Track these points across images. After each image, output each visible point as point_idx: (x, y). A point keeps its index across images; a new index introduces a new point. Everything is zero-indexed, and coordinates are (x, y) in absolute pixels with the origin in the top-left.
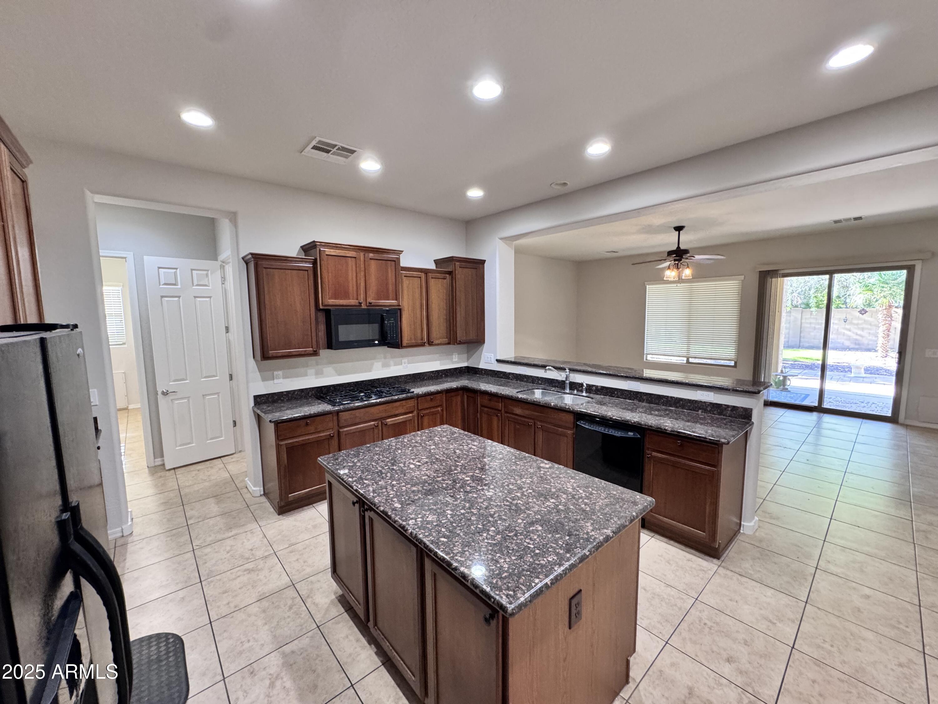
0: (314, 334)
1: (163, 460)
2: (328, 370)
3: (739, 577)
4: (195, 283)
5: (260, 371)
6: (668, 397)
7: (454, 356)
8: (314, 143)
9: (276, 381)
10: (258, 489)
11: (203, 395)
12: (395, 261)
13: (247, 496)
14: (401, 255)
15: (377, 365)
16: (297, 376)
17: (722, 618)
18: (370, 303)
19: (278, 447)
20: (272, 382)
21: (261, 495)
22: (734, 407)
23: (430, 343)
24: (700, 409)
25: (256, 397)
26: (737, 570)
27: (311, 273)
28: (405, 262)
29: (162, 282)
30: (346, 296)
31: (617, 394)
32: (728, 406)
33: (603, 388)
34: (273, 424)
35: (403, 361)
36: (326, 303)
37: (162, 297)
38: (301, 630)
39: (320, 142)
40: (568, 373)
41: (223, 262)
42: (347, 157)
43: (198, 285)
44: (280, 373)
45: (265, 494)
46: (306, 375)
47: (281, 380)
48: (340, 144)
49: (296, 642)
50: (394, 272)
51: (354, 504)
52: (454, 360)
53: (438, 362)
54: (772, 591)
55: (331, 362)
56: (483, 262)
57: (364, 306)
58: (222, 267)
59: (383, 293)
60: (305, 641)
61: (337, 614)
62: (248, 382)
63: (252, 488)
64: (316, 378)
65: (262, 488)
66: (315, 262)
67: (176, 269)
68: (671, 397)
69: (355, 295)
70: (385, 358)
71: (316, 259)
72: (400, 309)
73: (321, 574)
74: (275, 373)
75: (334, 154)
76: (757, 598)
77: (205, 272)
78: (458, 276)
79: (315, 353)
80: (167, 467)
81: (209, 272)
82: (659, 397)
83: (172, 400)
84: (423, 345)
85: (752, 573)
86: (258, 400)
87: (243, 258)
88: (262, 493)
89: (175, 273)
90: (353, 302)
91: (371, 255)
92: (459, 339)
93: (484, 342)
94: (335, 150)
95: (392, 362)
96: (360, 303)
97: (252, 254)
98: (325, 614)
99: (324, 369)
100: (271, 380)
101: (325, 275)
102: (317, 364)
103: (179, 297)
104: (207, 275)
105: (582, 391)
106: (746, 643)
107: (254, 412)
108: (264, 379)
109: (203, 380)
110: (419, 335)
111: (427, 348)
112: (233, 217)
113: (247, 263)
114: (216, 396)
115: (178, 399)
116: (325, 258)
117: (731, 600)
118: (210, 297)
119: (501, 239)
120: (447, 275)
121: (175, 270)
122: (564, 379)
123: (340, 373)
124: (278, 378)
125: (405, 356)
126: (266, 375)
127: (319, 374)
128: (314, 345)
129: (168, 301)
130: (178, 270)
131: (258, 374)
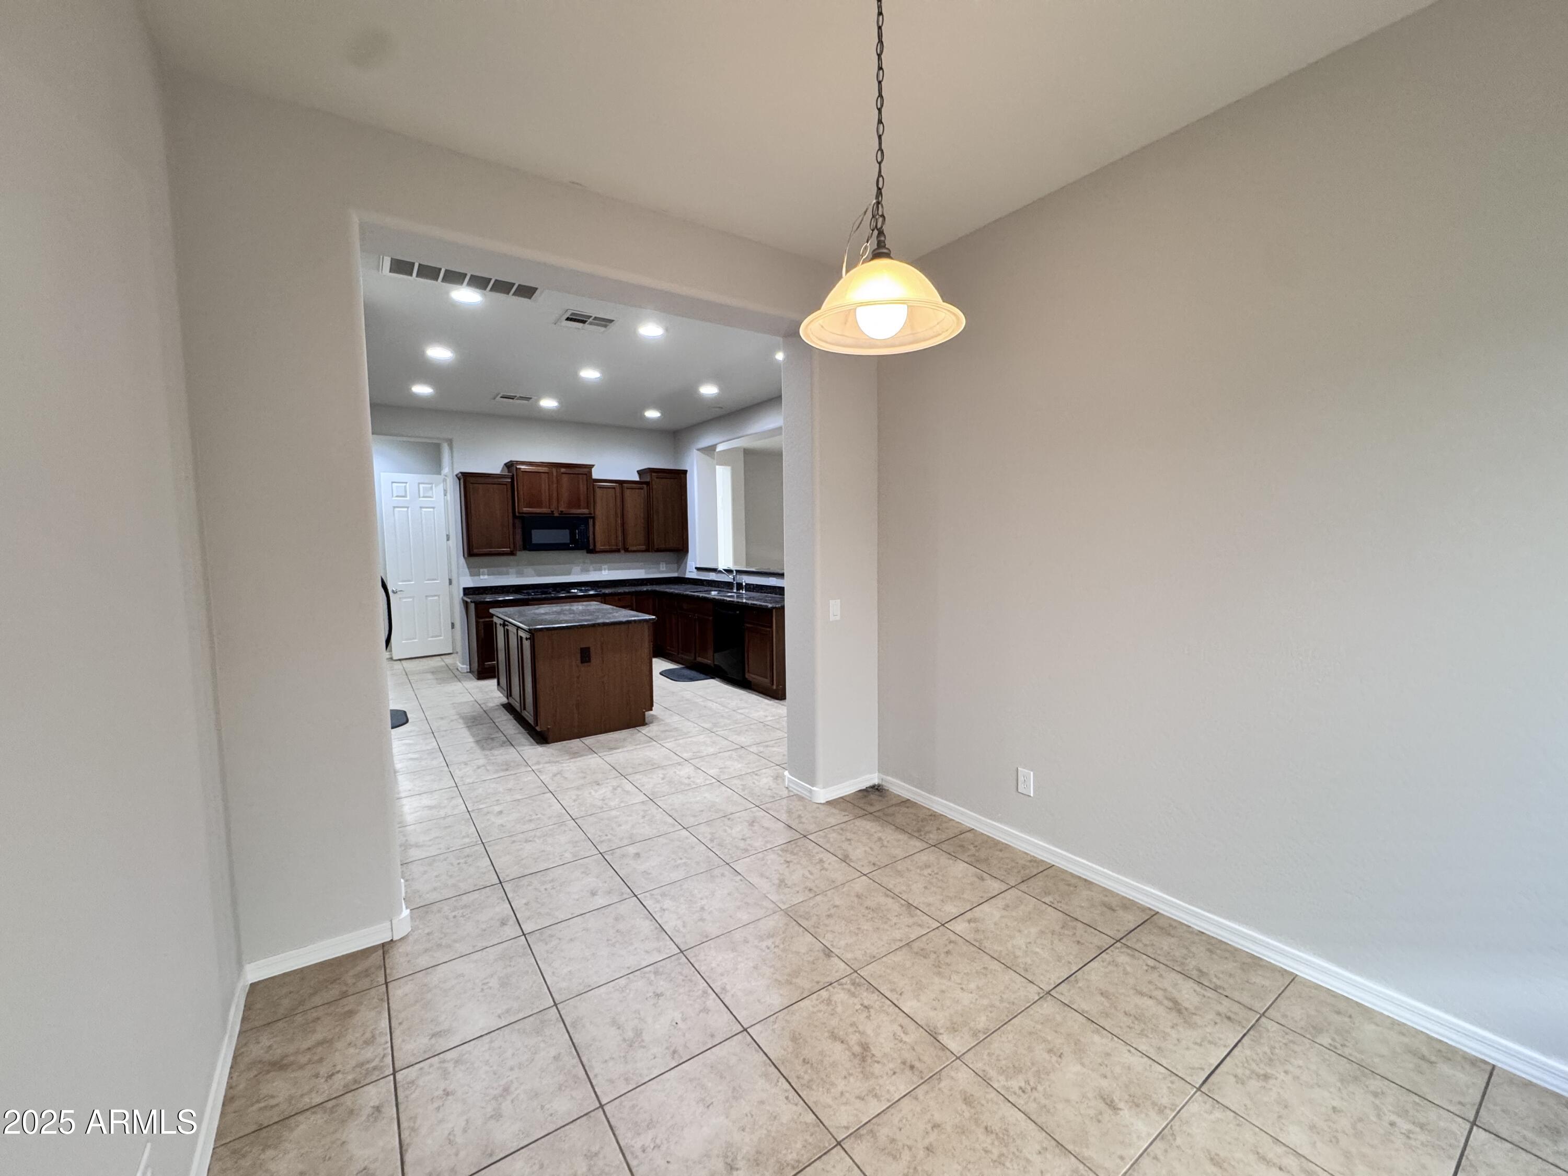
0: (511, 537)
1: (391, 655)
2: (529, 570)
4: (421, 495)
7: (661, 566)
8: (500, 396)
9: (482, 577)
10: (465, 666)
11: (426, 596)
12: (586, 474)
13: (457, 673)
14: (593, 469)
15: (577, 569)
16: (500, 574)
18: (562, 511)
19: (477, 623)
20: (479, 577)
21: (467, 672)
23: (627, 550)
25: (465, 589)
27: (509, 486)
28: (595, 475)
29: (395, 494)
30: (539, 505)
34: (475, 606)
35: (603, 567)
36: (521, 511)
37: (394, 507)
40: (735, 574)
41: (446, 476)
43: (424, 497)
44: (486, 570)
45: (471, 672)
46: (507, 573)
47: (486, 577)
48: (518, 395)
50: (586, 483)
52: (661, 569)
53: (643, 571)
55: (530, 563)
56: (685, 472)
57: (556, 514)
58: (445, 480)
59: (575, 502)
62: (458, 577)
63: (460, 665)
64: (517, 577)
65: (468, 667)
66: (512, 478)
67: (406, 483)
69: (548, 504)
70: (584, 563)
71: (513, 475)
72: (594, 518)
73: (496, 698)
74: (481, 570)
77: (430, 486)
78: (655, 487)
79: (512, 553)
80: (394, 658)
81: (434, 485)
83: (400, 598)
84: (618, 551)
86: (467, 591)
87: (456, 476)
88: (469, 670)
89: (405, 487)
90: (544, 510)
91: (563, 470)
92: (656, 547)
93: (687, 551)
94: (517, 398)
95: (591, 568)
96: (552, 512)
97: (461, 473)
99: (525, 570)
101: (520, 488)
102: (518, 565)
103: (408, 508)
104: (431, 488)
105: (743, 590)
107: (463, 601)
108: (472, 575)
109: (425, 582)
110: (613, 542)
111: (622, 555)
112: (450, 443)
113: (459, 479)
114: (437, 598)
115: (405, 598)
116: (521, 475)
118: (433, 508)
119: (698, 450)
120: (645, 486)
121: (405, 484)
122: (732, 581)
123: (539, 575)
124: (484, 574)
125: (606, 563)
126: (474, 571)
127: (520, 574)
128: (512, 546)
129: (399, 511)
130: (408, 484)
131: (467, 570)
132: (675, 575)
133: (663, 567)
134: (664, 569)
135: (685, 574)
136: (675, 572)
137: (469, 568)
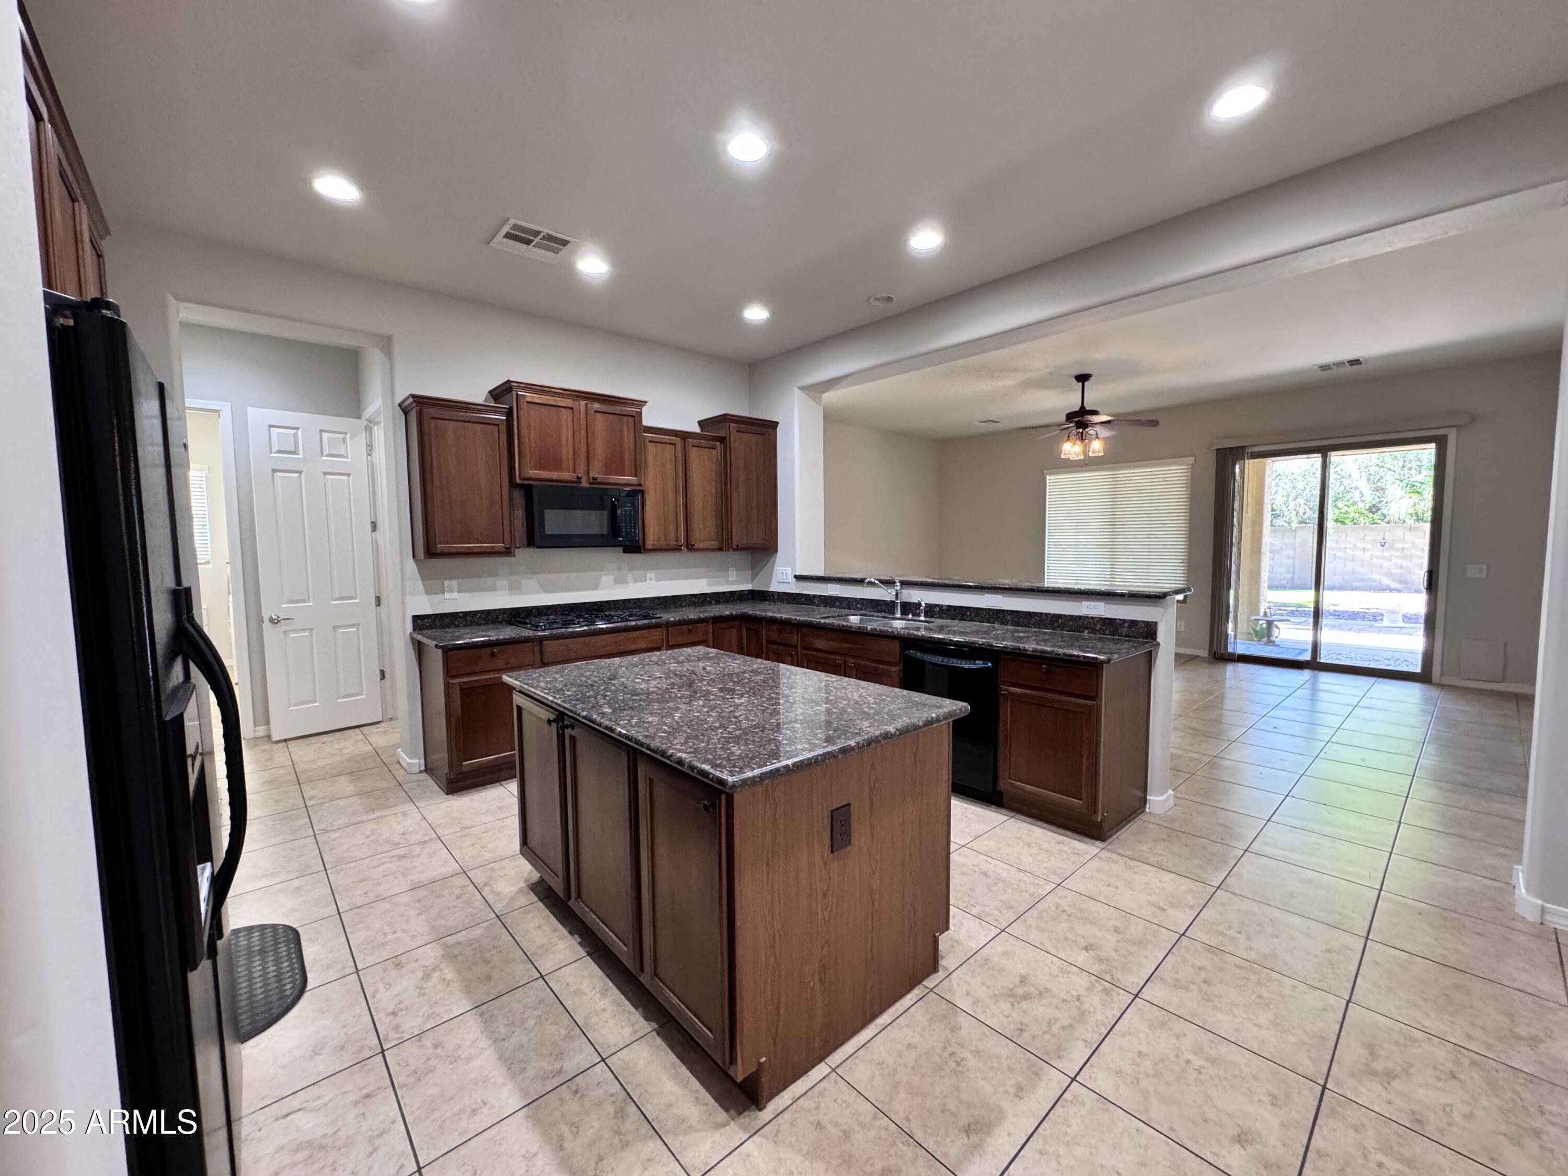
0: (506, 522)
1: (269, 729)
2: (530, 582)
3: (1129, 861)
4: (326, 452)
5: (424, 577)
6: (1041, 613)
7: (730, 572)
8: (506, 229)
9: (447, 595)
10: (416, 761)
11: (334, 627)
12: (633, 416)
13: (400, 774)
14: (644, 409)
15: (607, 579)
16: (481, 589)
17: (1091, 905)
18: (594, 479)
19: (448, 687)
20: (442, 595)
21: (421, 772)
22: (1132, 621)
23: (690, 548)
24: (1087, 628)
25: (416, 618)
26: (1128, 853)
27: (503, 428)
28: (649, 420)
29: (275, 449)
30: (557, 464)
31: (970, 615)
32: (1124, 621)
33: (950, 608)
34: (440, 651)
35: (648, 575)
36: (526, 475)
37: (274, 471)
38: (473, 920)
39: (516, 227)
40: (898, 588)
41: (370, 422)
42: (556, 251)
43: (329, 455)
44: (454, 583)
45: (428, 770)
46: (493, 589)
47: (455, 595)
48: (546, 231)
49: (464, 932)
50: (632, 433)
51: (549, 722)
52: (730, 579)
53: (704, 582)
54: (1172, 875)
55: (533, 571)
56: (774, 425)
57: (585, 484)
58: (368, 430)
59: (615, 464)
60: (478, 932)
61: (527, 903)
62: (403, 595)
63: (406, 759)
64: (510, 595)
65: (422, 761)
66: (509, 413)
67: (297, 429)
68: (1047, 614)
69: (571, 467)
70: (619, 569)
71: (511, 409)
72: (642, 492)
73: (507, 861)
74: (446, 583)
75: (538, 246)
76: (1147, 884)
77: (341, 436)
78: (734, 445)
79: (507, 552)
80: (275, 738)
81: (348, 435)
82: (1030, 615)
83: (285, 632)
84: (677, 549)
85: (1149, 856)
86: (419, 621)
87: (400, 405)
88: (423, 768)
89: (295, 436)
90: (567, 475)
91: (597, 406)
92: (735, 543)
93: (776, 550)
94: (538, 239)
95: (630, 577)
96: (579, 478)
97: (413, 396)
98: (508, 903)
99: (524, 582)
100: (439, 593)
101: (524, 431)
102: (512, 573)
103: (300, 472)
104: (344, 440)
105: (919, 615)
106: (1117, 930)
107: (412, 639)
108: (429, 591)
109: (333, 602)
110: (672, 535)
111: (685, 556)
112: (386, 344)
113: (406, 412)
114: (354, 629)
115: (294, 631)
116: (524, 406)
117: (1109, 885)
118: (348, 475)
119: (800, 388)
120: (718, 444)
121: (295, 431)
122: (894, 599)
123: (548, 590)
124: (451, 590)
125: (652, 568)
126: (432, 585)
127: (515, 588)
128: (507, 536)
129: (282, 478)
130: (300, 431)
131: (420, 584)
132: (748, 587)
133: (732, 575)
134: (734, 578)
135: (769, 587)
136: (748, 583)
137: (422, 579)
